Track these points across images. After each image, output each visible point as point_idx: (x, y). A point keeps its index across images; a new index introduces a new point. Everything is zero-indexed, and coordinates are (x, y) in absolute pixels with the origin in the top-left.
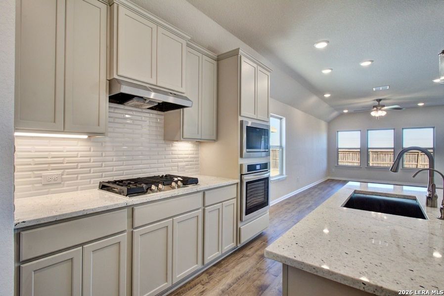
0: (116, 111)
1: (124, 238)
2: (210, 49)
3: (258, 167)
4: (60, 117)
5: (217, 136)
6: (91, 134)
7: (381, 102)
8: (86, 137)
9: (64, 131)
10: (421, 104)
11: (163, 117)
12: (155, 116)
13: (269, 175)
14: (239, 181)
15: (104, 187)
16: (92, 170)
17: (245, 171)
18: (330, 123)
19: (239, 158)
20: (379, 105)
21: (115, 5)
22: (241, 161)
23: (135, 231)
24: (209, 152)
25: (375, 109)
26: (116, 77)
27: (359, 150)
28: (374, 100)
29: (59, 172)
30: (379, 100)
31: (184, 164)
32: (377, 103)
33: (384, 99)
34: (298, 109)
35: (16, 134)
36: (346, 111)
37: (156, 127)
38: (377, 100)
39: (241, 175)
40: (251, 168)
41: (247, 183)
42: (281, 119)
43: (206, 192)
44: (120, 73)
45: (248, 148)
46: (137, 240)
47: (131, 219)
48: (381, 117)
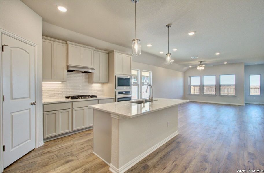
0: (71, 74)
1: (70, 110)
2: (105, 50)
3: (124, 93)
4: (53, 77)
5: (108, 81)
6: (62, 82)
7: (202, 63)
8: (61, 83)
9: (54, 81)
10: (225, 63)
11: (88, 75)
12: (84, 75)
13: (131, 96)
14: (114, 97)
15: (66, 98)
16: (63, 93)
17: (117, 93)
18: (185, 73)
19: (115, 89)
20: (201, 64)
21: (68, 44)
22: (115, 90)
23: (73, 109)
24: (107, 87)
25: (199, 66)
26: (68, 65)
27: (199, 86)
28: (199, 62)
29: (54, 93)
30: (201, 62)
31: (97, 91)
32: (199, 63)
33: (203, 61)
34: (161, 67)
35: (43, 82)
36: (190, 67)
37: (85, 79)
38: (200, 62)
39: (116, 95)
40: (120, 93)
41: (118, 99)
42: (150, 72)
43: (99, 100)
44: (70, 64)
45: (118, 85)
46: (74, 112)
47: (72, 106)
48: (202, 70)
